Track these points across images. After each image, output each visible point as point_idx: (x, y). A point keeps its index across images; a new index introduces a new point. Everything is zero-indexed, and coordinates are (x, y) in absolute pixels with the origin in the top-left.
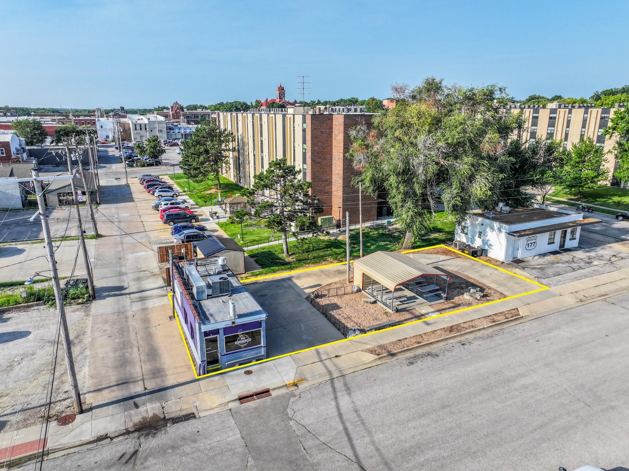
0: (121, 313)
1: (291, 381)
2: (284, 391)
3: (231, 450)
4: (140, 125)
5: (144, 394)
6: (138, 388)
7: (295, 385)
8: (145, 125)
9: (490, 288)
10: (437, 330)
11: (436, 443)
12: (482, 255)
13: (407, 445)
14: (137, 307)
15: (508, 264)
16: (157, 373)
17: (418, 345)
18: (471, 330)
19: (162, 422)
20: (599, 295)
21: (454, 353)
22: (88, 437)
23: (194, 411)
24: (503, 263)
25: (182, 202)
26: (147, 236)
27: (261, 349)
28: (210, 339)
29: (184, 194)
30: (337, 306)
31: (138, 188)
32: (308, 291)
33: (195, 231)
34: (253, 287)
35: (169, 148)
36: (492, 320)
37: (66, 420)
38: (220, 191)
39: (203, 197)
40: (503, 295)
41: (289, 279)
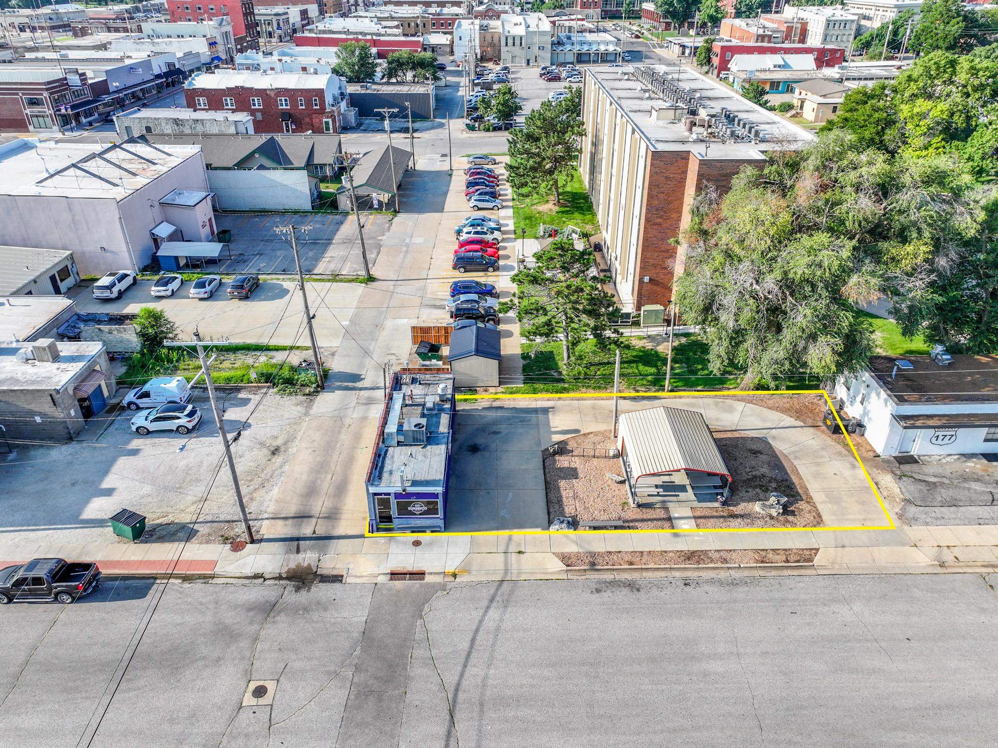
0: (339, 419)
1: (452, 570)
2: (438, 579)
3: (349, 632)
4: (514, 38)
5: (310, 539)
7: (455, 576)
8: (521, 38)
9: (810, 501)
10: (670, 552)
11: (540, 703)
12: (854, 432)
13: (509, 692)
14: (358, 413)
15: (884, 461)
16: (334, 514)
17: (627, 567)
18: (717, 565)
19: (311, 576)
20: (986, 563)
21: (662, 594)
22: (248, 572)
23: (344, 573)
24: (879, 456)
25: (492, 230)
26: (424, 288)
27: (438, 520)
28: (381, 502)
29: (510, 204)
30: (572, 473)
31: (459, 181)
32: (556, 438)
33: (475, 297)
34: (492, 414)
35: (543, 87)
36: (763, 558)
37: (237, 547)
38: (557, 208)
39: (529, 218)
40: (818, 520)
41: (545, 411)
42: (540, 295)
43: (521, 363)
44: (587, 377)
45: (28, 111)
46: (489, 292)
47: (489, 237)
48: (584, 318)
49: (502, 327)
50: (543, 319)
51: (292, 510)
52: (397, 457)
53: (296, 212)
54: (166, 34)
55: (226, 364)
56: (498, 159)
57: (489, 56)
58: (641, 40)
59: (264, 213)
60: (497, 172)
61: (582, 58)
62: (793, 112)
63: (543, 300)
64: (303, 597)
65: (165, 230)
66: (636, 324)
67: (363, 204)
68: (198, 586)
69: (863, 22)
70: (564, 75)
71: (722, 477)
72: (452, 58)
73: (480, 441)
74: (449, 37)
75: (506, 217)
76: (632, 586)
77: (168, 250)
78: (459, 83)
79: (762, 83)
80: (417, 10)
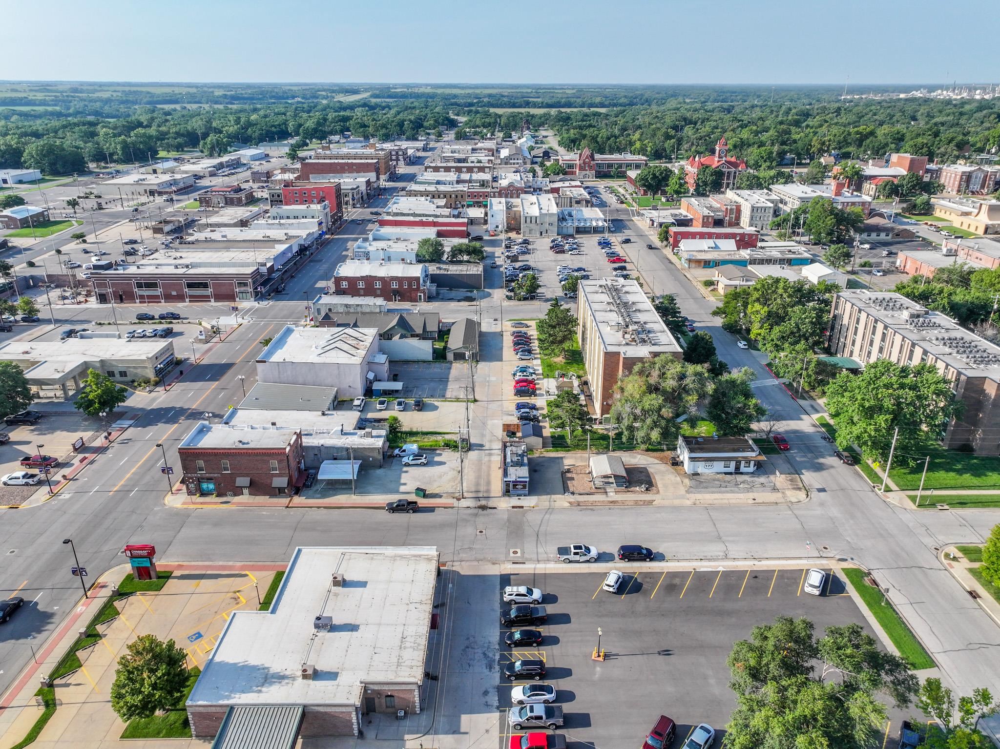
0: (480, 461)
1: (532, 506)
2: (528, 509)
4: (531, 218)
5: (483, 497)
6: (481, 495)
7: (533, 508)
8: (536, 218)
9: (657, 487)
10: (605, 501)
12: (679, 465)
14: (486, 459)
16: (488, 491)
17: (591, 505)
18: (620, 505)
19: (486, 507)
20: (709, 504)
22: (465, 506)
23: (497, 507)
24: (687, 474)
25: (531, 374)
26: (502, 405)
27: (526, 491)
28: (507, 484)
29: (539, 356)
30: (573, 479)
31: (508, 341)
32: (566, 467)
33: (527, 410)
34: (540, 460)
35: (553, 259)
36: (636, 502)
37: (459, 499)
38: (564, 361)
39: (549, 366)
40: (658, 492)
41: (562, 458)
42: (558, 412)
43: (551, 440)
44: (578, 445)
45: (237, 290)
46: (534, 407)
47: (530, 378)
48: (577, 421)
49: (541, 424)
50: (560, 421)
51: (473, 490)
52: (511, 470)
53: (424, 362)
54: (285, 215)
55: (426, 440)
56: (529, 323)
57: (512, 227)
58: (624, 206)
59: (407, 362)
60: (530, 333)
61: (579, 231)
62: (712, 287)
63: (560, 413)
64: (485, 512)
65: (371, 376)
66: (601, 423)
67: (459, 356)
68: (450, 510)
69: (781, 205)
70: (567, 247)
71: (624, 477)
72: (485, 227)
73: (537, 468)
74: (483, 210)
75: (537, 364)
76: (592, 510)
77: (377, 386)
78: (494, 253)
79: (698, 262)
80: (452, 176)
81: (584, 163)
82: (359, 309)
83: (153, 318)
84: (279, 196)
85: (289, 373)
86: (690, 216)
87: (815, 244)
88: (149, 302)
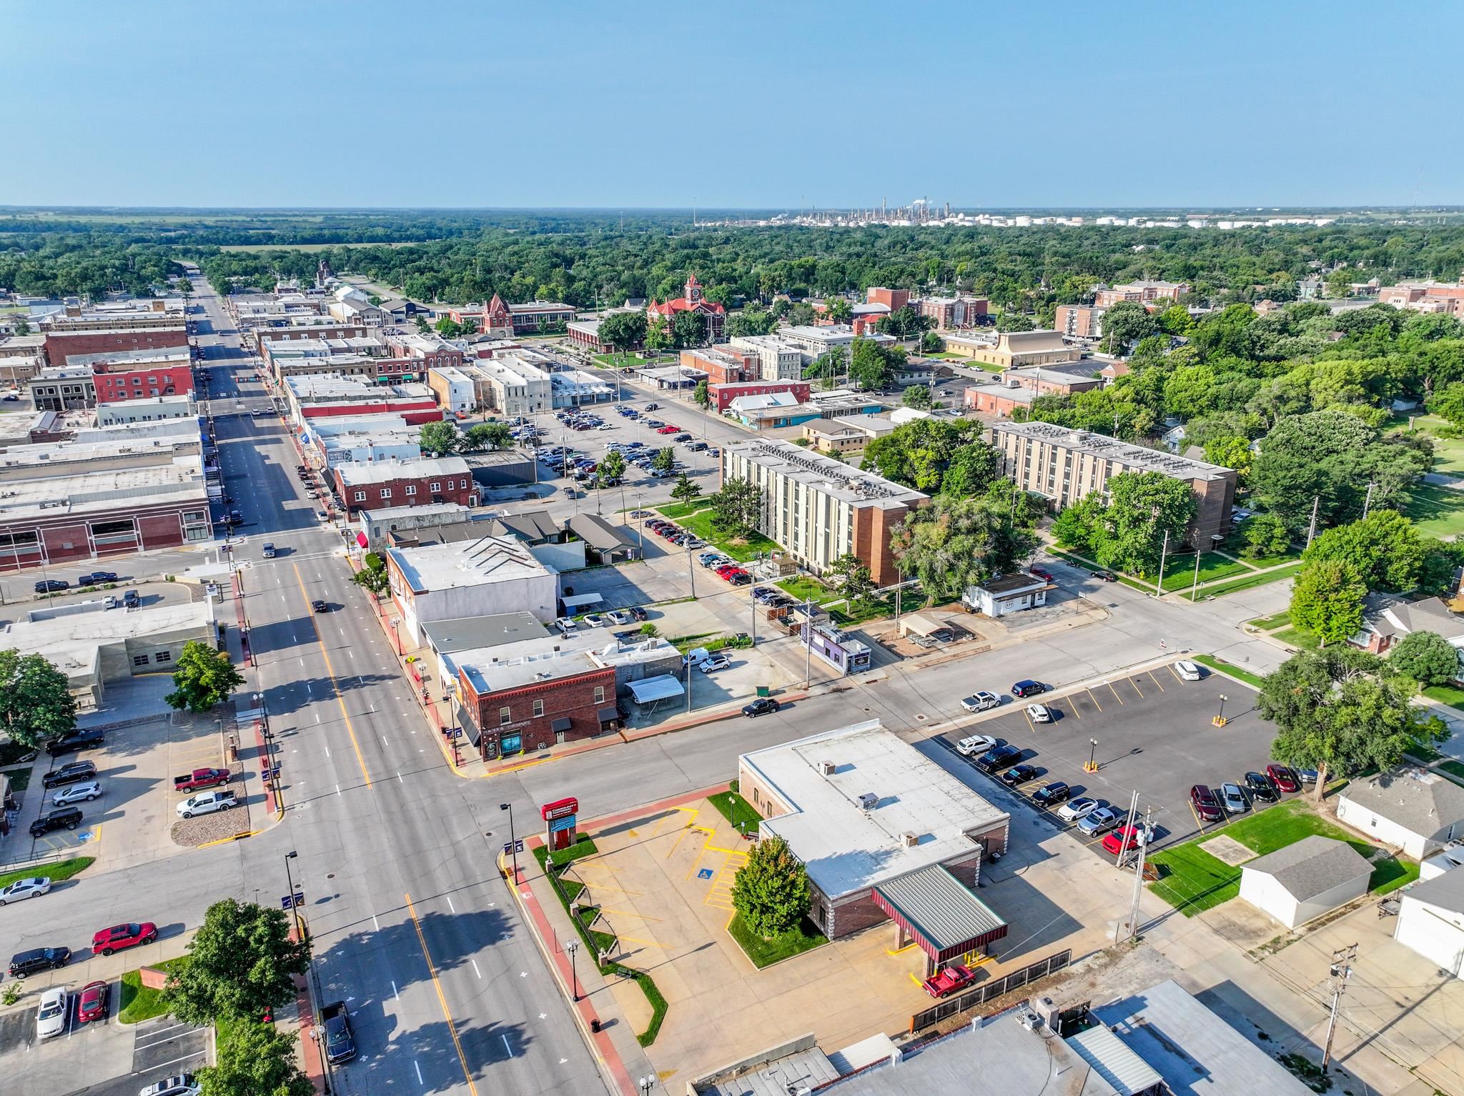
0: (779, 651)
4: (516, 389)
6: (822, 681)
15: (994, 618)
16: (828, 676)
24: (991, 618)
27: (868, 664)
29: (706, 542)
30: (894, 646)
31: (650, 534)
37: (805, 690)
38: (746, 541)
39: (733, 549)
45: (185, 526)
46: (771, 591)
47: (729, 565)
51: (808, 678)
54: (127, 416)
55: (703, 643)
56: (648, 510)
58: (594, 367)
61: (579, 401)
69: (803, 351)
76: (945, 666)
77: (569, 603)
79: (768, 421)
80: (321, 345)
81: (497, 316)
82: (437, 521)
83: (64, 586)
84: (51, 391)
85: (461, 602)
86: (703, 373)
87: (865, 391)
88: (22, 566)
